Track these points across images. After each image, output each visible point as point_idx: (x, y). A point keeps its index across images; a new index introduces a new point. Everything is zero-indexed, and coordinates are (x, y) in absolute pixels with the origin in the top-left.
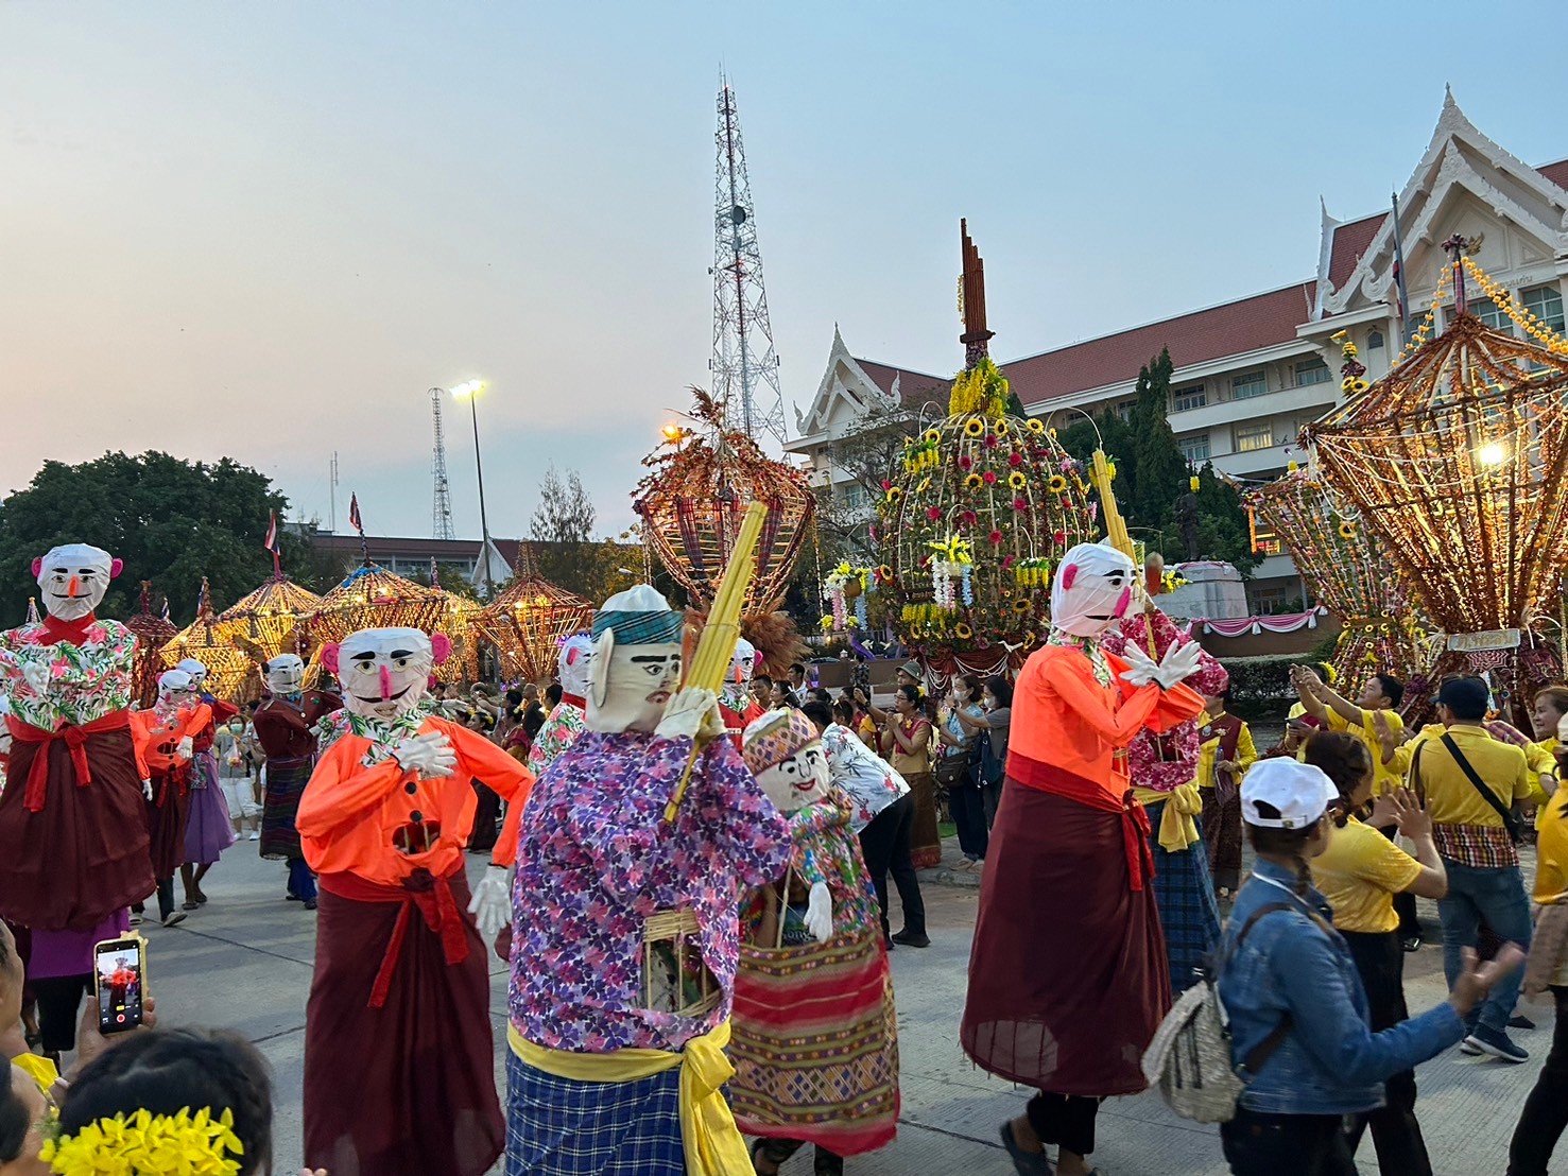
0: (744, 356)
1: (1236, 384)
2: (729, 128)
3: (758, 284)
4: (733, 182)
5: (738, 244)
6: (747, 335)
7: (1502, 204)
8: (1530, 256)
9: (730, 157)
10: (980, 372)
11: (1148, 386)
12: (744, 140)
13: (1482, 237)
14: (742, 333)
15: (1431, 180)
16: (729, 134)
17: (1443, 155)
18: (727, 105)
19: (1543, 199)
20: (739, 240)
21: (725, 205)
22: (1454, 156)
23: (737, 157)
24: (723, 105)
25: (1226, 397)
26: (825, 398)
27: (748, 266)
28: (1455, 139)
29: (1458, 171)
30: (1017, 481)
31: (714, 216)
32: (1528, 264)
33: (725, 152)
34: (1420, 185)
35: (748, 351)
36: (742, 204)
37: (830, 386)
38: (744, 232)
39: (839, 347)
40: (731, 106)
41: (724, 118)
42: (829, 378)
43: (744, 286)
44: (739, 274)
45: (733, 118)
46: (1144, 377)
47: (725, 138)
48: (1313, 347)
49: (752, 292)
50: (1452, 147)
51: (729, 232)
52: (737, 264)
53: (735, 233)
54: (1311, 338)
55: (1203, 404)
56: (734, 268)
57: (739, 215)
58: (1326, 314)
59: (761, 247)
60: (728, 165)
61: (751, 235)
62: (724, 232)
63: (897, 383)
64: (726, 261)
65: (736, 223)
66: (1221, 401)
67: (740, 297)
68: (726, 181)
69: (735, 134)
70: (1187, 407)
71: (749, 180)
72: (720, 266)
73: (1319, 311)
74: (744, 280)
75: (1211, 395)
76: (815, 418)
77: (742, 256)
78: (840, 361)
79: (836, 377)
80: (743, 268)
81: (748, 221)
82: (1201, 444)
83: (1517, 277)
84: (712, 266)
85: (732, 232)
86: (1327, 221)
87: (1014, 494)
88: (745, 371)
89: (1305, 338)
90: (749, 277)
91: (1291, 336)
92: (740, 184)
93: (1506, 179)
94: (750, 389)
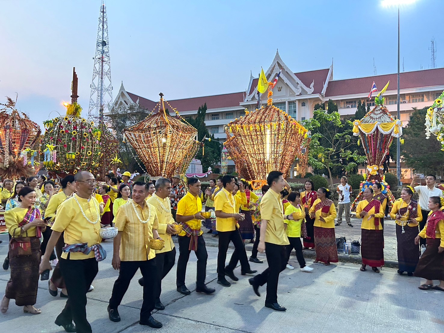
0: (102, 85)
1: (226, 115)
2: (103, 17)
3: (108, 65)
4: (103, 33)
5: (103, 52)
6: (103, 79)
7: (286, 81)
8: (291, 94)
9: (103, 26)
10: (74, 105)
11: (201, 112)
12: (108, 22)
13: (282, 87)
14: (102, 78)
15: (272, 71)
16: (103, 19)
17: (275, 66)
18: (103, 10)
19: (295, 80)
20: (104, 51)
21: (100, 40)
22: (277, 67)
23: (105, 27)
24: (102, 10)
25: (224, 118)
26: (117, 102)
27: (106, 59)
28: (278, 62)
29: (277, 70)
30: (74, 133)
31: (96, 43)
32: (290, 96)
33: (101, 24)
34: (269, 72)
35: (103, 84)
36: (105, 41)
37: (119, 98)
38: (105, 49)
39: (122, 88)
40: (105, 11)
41: (102, 14)
42: (119, 96)
43: (104, 65)
44: (103, 61)
45: (105, 14)
46: (200, 110)
47: (102, 20)
48: (244, 108)
49: (106, 67)
50: (277, 64)
51: (100, 48)
52: (102, 58)
53: (103, 48)
54: (243, 106)
55: (218, 119)
56: (101, 59)
57: (104, 44)
58: (247, 101)
59: (110, 54)
60: (102, 28)
61: (107, 50)
62: (99, 48)
63: (138, 100)
64: (99, 56)
65: (103, 46)
66: (222, 119)
67: (102, 68)
68: (101, 33)
69: (105, 19)
70: (214, 119)
71: (108, 34)
72: (97, 57)
73: (246, 100)
74: (104, 63)
75: (220, 117)
76: (113, 107)
77: (104, 56)
78: (122, 92)
79: (121, 96)
80: (104, 59)
81: (107, 46)
82: (217, 129)
83: (288, 98)
84: (94, 57)
85: (101, 48)
86: (252, 77)
87: (73, 136)
88: (102, 89)
89: (242, 106)
90: (106, 62)
91: (238, 105)
92: (105, 35)
93: (287, 74)
94: (103, 95)
